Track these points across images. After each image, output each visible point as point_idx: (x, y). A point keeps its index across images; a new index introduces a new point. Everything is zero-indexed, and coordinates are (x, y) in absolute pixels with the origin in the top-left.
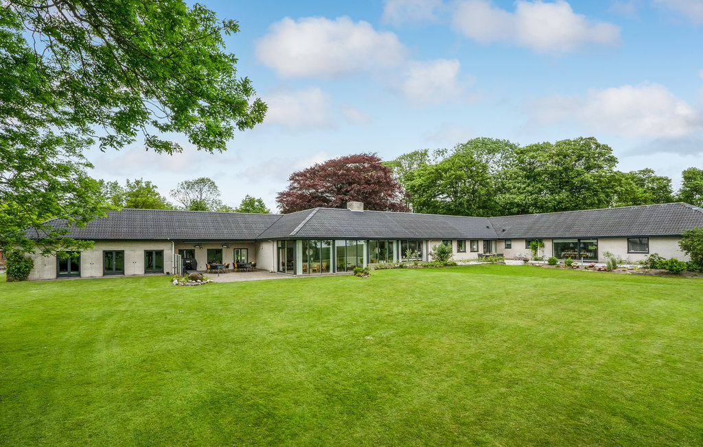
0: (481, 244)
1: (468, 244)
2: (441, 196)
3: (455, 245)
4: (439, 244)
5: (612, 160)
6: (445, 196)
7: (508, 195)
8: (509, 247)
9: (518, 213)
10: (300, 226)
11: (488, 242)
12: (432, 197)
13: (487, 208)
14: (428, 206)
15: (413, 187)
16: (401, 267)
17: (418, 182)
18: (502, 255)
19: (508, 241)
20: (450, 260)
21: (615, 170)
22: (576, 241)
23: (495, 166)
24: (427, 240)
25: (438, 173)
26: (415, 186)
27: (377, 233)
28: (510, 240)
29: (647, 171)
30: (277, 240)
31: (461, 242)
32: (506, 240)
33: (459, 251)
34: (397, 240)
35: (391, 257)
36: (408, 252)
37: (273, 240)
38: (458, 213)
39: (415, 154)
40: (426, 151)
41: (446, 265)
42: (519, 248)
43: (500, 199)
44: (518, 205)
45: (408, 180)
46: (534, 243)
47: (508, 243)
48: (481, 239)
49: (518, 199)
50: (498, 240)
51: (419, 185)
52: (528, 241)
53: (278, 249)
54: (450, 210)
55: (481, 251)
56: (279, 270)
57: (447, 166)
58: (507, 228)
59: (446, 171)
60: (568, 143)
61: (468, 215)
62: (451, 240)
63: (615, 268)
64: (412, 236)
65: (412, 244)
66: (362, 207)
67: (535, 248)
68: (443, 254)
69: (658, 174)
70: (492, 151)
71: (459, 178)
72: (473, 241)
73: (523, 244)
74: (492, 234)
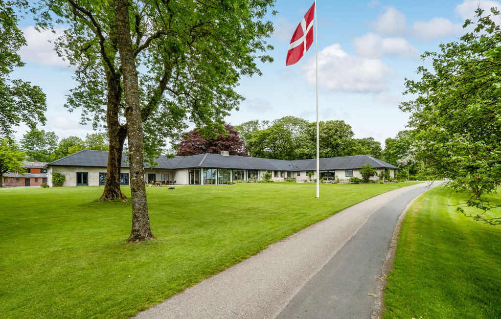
0: (286, 174)
1: (279, 173)
2: (266, 149)
3: (273, 174)
4: (265, 173)
5: (352, 133)
6: (268, 148)
7: (301, 149)
8: (299, 175)
9: (307, 158)
10: (202, 162)
11: (289, 173)
12: (262, 149)
13: (290, 155)
14: (260, 154)
15: (250, 143)
16: (248, 182)
17: (253, 140)
18: (295, 178)
19: (299, 172)
20: (270, 180)
21: (352, 138)
22: (327, 172)
23: (296, 132)
24: (260, 170)
25: (264, 136)
26: (252, 142)
27: (237, 166)
28: (299, 171)
29: (371, 138)
30: (189, 169)
31: (276, 172)
32: (298, 172)
33: (275, 177)
34: (246, 170)
35: (243, 178)
36: (251, 176)
37: (186, 169)
38: (276, 158)
39: (252, 122)
40: (257, 121)
41: (269, 182)
42: (304, 176)
43: (298, 151)
44: (307, 155)
45: (248, 138)
46: (310, 173)
47: (299, 173)
48: (286, 171)
49: (306, 151)
50: (294, 172)
51: (255, 142)
52: (307, 172)
53: (189, 173)
54: (271, 156)
55: (286, 176)
56: (189, 184)
57: (269, 132)
58: (298, 166)
59: (268, 135)
60: (331, 122)
61: (280, 159)
62: (271, 171)
63: (338, 182)
64: (253, 168)
65: (253, 172)
66: (228, 154)
67: (310, 176)
68: (268, 177)
69: (375, 140)
70: (295, 124)
71: (275, 139)
72: (282, 172)
73: (305, 174)
74: (291, 169)
